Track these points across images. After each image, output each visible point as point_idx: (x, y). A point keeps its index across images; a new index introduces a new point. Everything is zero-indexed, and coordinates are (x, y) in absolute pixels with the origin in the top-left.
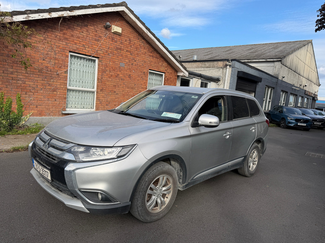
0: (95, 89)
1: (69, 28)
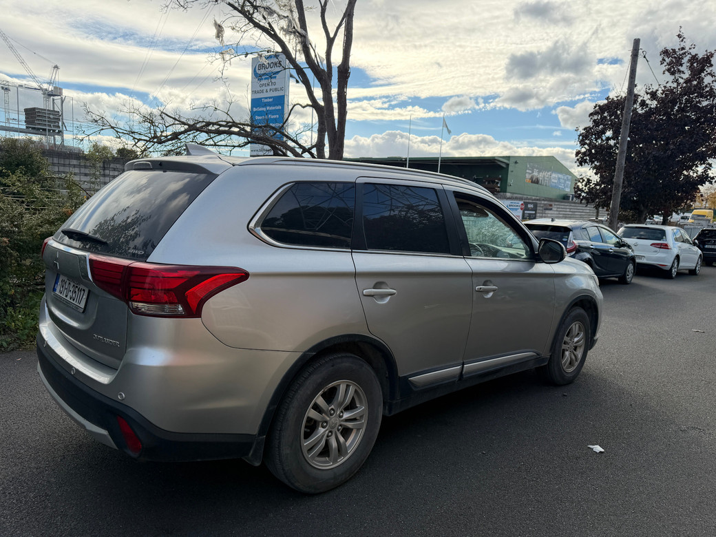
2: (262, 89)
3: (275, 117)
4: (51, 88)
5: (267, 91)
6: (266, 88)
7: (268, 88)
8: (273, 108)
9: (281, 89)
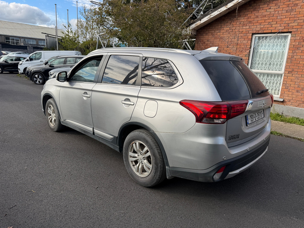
0: (282, 71)
1: (255, 10)
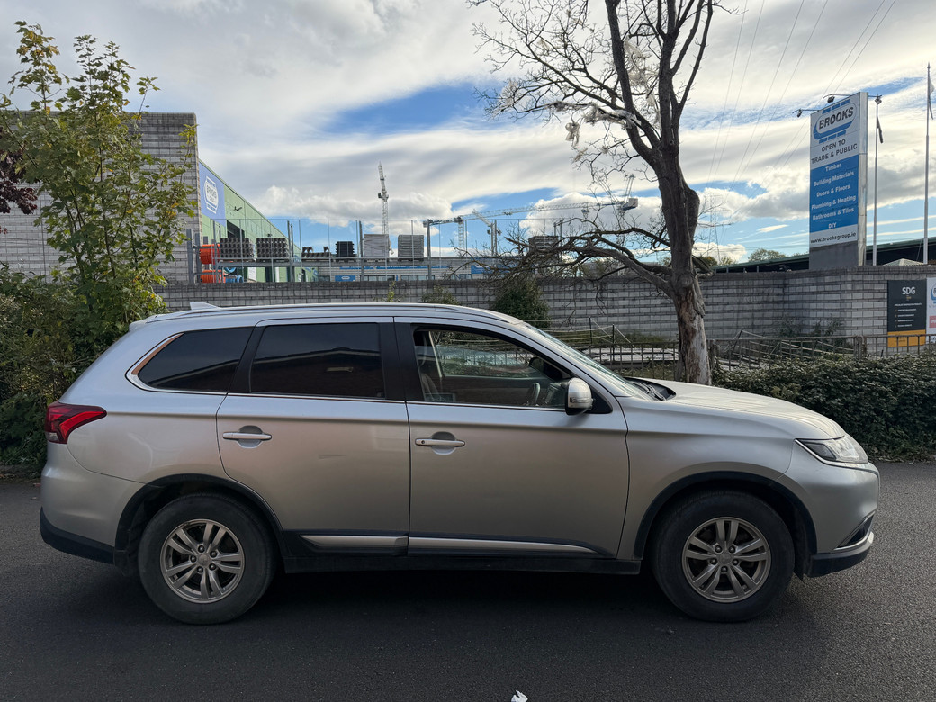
2: (824, 153)
3: (844, 188)
4: (626, 200)
5: (832, 155)
6: (831, 150)
7: (834, 150)
8: (842, 177)
9: (854, 147)
